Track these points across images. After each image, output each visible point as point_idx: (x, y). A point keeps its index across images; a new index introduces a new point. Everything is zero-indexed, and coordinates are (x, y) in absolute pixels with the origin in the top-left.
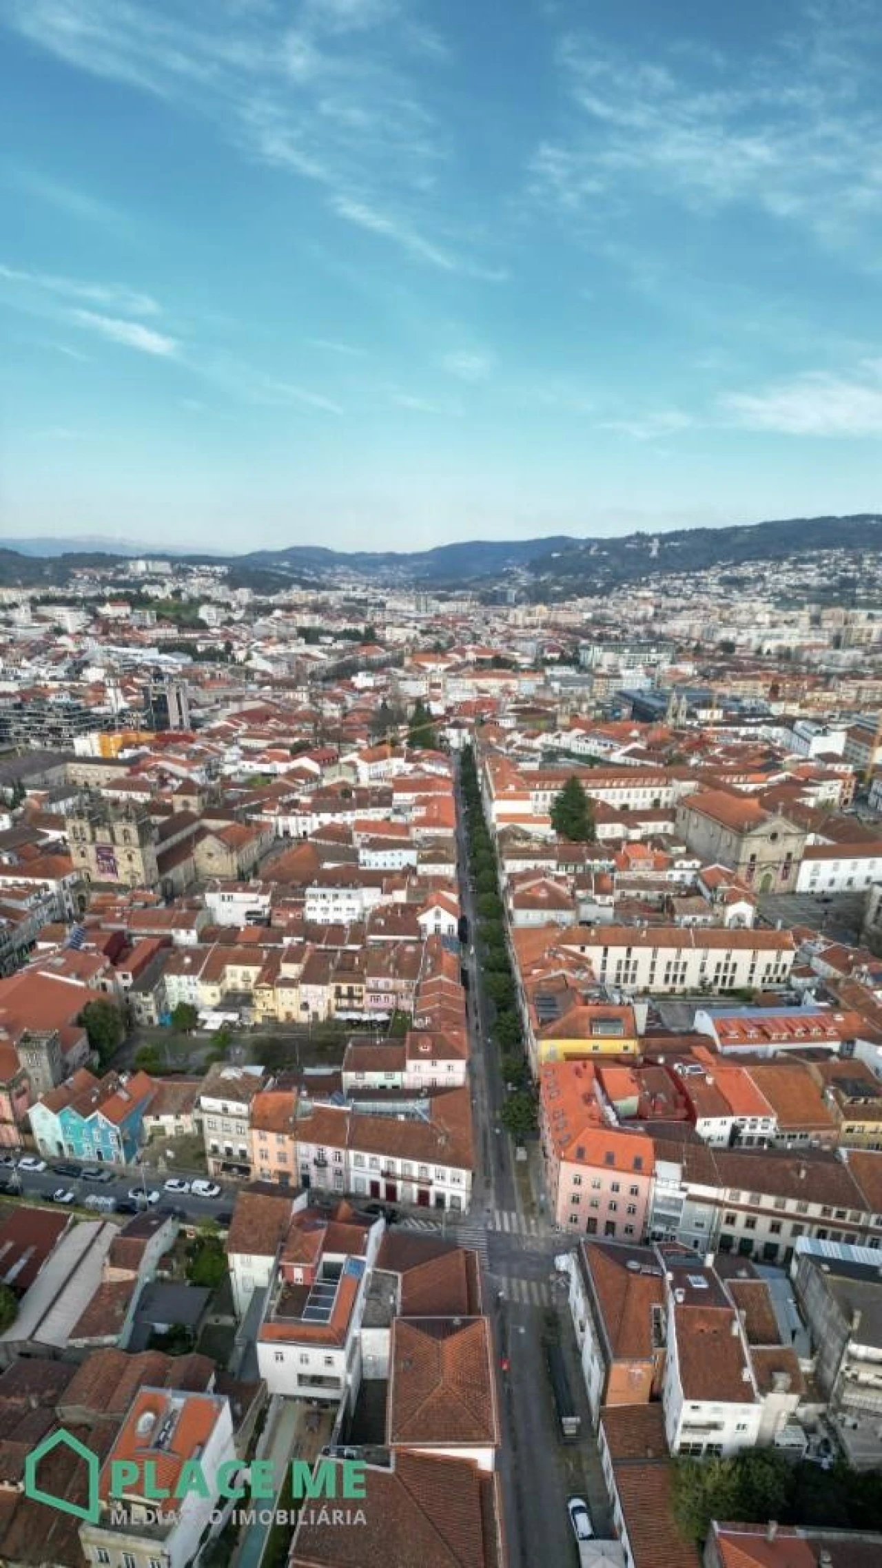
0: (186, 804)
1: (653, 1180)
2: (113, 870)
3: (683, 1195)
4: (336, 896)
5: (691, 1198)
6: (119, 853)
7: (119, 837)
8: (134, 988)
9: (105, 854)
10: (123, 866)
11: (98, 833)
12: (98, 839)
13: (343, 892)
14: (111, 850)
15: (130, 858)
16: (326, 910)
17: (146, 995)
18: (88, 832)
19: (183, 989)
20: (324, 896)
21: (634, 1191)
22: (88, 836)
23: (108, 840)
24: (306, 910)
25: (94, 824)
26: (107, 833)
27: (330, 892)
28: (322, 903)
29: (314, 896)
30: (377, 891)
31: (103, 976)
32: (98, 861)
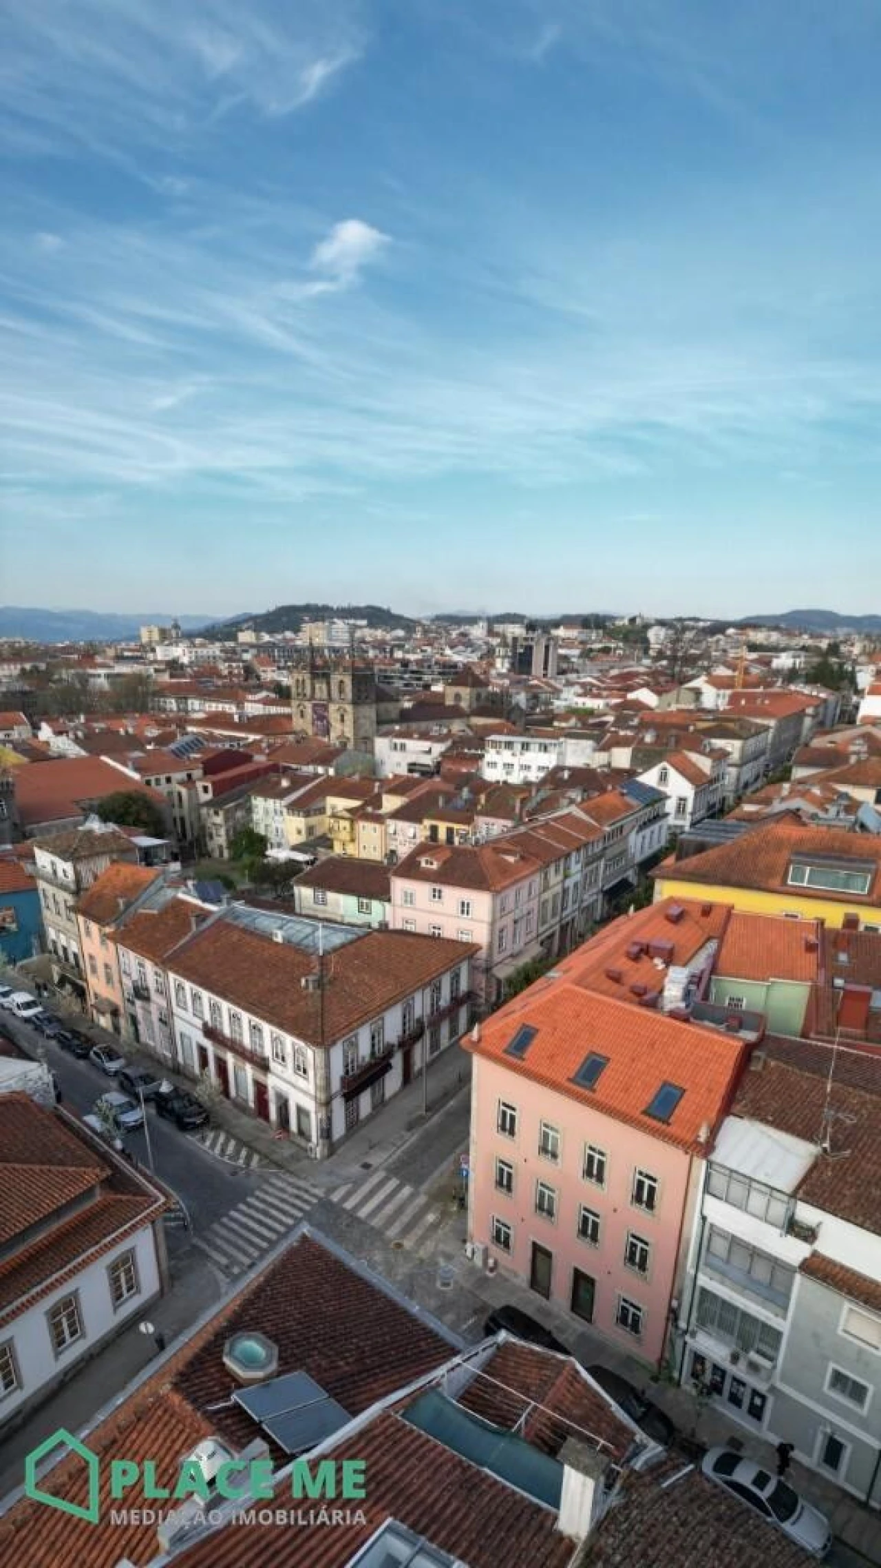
0: (458, 697)
1: (701, 1166)
2: (327, 732)
3: (793, 1251)
4: (526, 747)
5: (818, 1269)
6: (333, 712)
7: (335, 693)
8: (208, 804)
9: (321, 714)
10: (336, 729)
11: (317, 686)
12: (318, 695)
13: (535, 742)
14: (326, 708)
15: (342, 720)
16: (508, 766)
17: (216, 813)
18: (308, 683)
19: (269, 821)
20: (509, 745)
21: (645, 1195)
22: (308, 691)
23: (325, 696)
24: (483, 764)
25: (314, 676)
26: (324, 687)
27: (518, 740)
28: (506, 756)
29: (495, 744)
30: (588, 744)
31: (181, 783)
32: (313, 720)
